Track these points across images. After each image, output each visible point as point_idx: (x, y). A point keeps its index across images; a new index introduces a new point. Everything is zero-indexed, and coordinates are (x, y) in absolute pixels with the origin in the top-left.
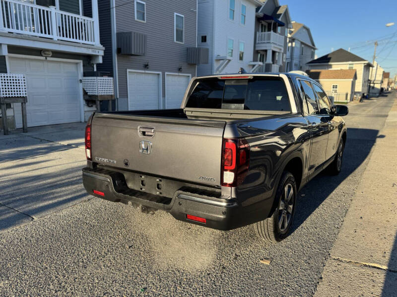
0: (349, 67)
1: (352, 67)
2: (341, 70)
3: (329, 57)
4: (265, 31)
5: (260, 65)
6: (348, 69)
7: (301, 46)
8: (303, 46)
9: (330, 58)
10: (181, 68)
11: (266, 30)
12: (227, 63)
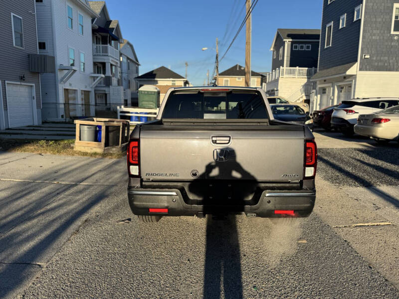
0: (173, 84)
1: (175, 84)
2: (167, 86)
3: (154, 73)
4: (99, 44)
5: (102, 77)
6: (171, 85)
7: (127, 61)
8: (129, 61)
9: (155, 75)
10: (24, 77)
11: (101, 42)
12: (73, 73)
